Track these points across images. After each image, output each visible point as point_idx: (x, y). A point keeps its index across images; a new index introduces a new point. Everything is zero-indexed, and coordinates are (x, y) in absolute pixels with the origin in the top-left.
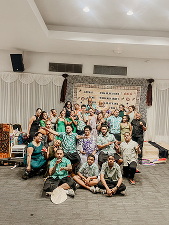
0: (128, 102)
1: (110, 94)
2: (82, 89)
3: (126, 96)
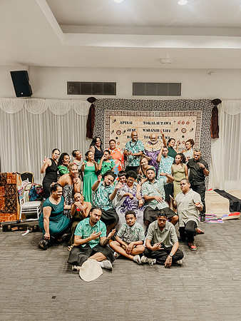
0: (183, 134)
1: (158, 123)
2: (117, 118)
3: (181, 127)
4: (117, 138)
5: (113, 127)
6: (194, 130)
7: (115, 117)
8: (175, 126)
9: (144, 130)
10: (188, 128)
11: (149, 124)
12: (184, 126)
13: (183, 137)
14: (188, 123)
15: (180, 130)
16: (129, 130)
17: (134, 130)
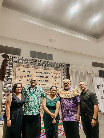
1: (43, 73)
2: (21, 68)
3: (54, 76)
4: (20, 80)
5: (18, 73)
6: (60, 77)
7: (20, 68)
8: (51, 75)
9: (36, 76)
10: (57, 76)
11: (39, 73)
12: (55, 75)
13: (55, 81)
14: (57, 74)
15: (53, 77)
16: (28, 76)
17: (31, 76)
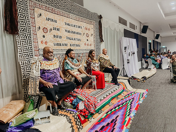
0: (87, 38)
1: (74, 26)
3: (86, 32)
4: (44, 36)
5: (40, 22)
6: (93, 35)
7: (41, 11)
8: (83, 30)
9: (66, 31)
11: (69, 25)
15: (85, 35)
16: (54, 29)
17: (58, 30)
